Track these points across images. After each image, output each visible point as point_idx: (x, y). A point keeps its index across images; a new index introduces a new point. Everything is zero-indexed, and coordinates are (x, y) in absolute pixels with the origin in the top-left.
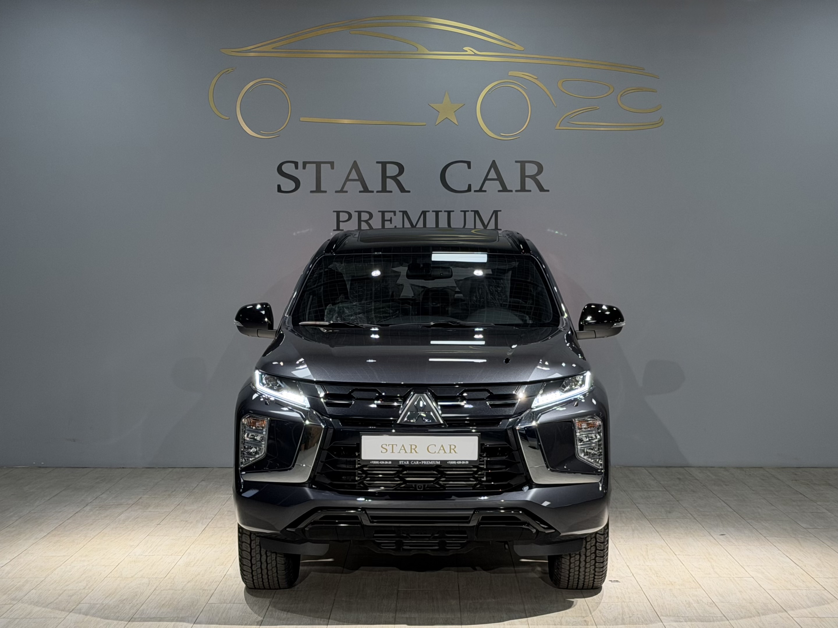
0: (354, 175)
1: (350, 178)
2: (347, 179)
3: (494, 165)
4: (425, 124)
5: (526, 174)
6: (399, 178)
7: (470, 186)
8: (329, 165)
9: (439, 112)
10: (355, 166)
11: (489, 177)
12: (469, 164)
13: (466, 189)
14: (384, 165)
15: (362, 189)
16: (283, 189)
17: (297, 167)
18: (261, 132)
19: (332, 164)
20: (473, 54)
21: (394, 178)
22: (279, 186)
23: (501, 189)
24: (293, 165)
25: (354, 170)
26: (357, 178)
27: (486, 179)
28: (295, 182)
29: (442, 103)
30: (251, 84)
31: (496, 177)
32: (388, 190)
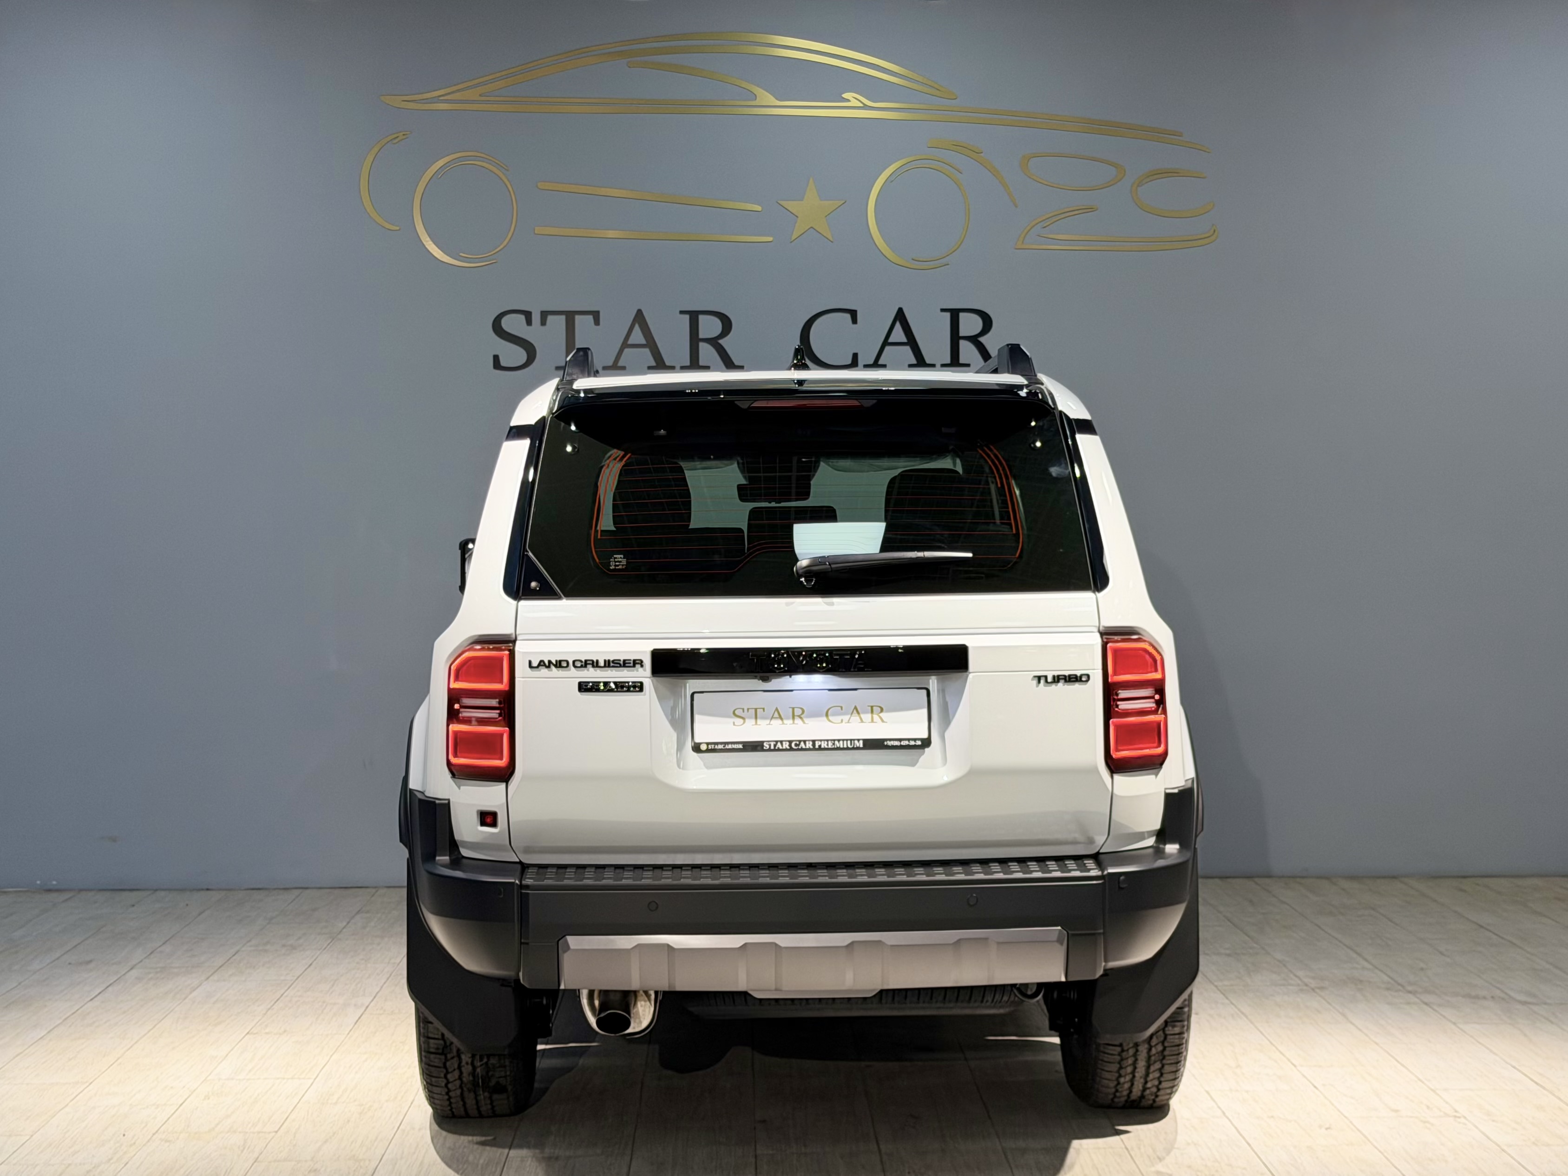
0: (637, 337)
1: (630, 342)
2: (625, 345)
3: (900, 316)
4: (770, 239)
5: (961, 334)
6: (721, 341)
7: (855, 356)
8: (591, 317)
9: (797, 217)
10: (639, 318)
11: (891, 340)
12: (853, 314)
13: (849, 362)
14: (694, 316)
15: (653, 364)
16: (503, 363)
17: (529, 322)
18: (461, 254)
19: (596, 315)
20: (862, 105)
21: (714, 342)
22: (496, 358)
23: (914, 362)
24: (522, 318)
25: (637, 327)
26: (644, 342)
27: (886, 343)
28: (525, 349)
29: (802, 200)
30: (441, 163)
31: (905, 340)
32: (701, 364)
